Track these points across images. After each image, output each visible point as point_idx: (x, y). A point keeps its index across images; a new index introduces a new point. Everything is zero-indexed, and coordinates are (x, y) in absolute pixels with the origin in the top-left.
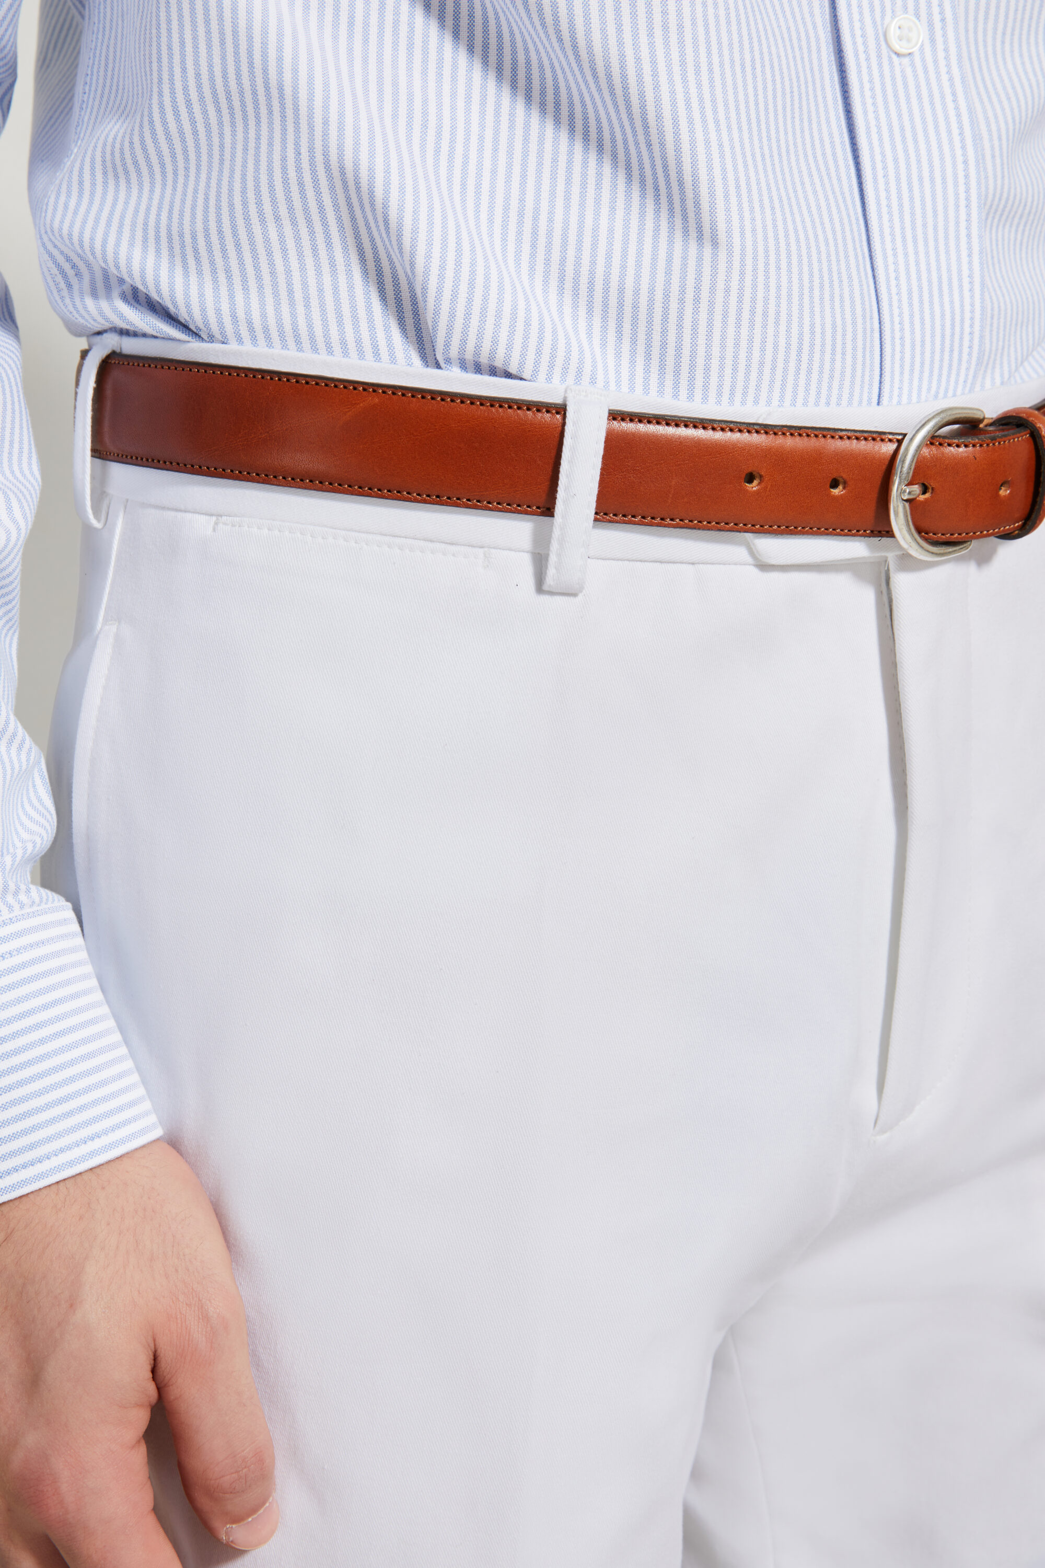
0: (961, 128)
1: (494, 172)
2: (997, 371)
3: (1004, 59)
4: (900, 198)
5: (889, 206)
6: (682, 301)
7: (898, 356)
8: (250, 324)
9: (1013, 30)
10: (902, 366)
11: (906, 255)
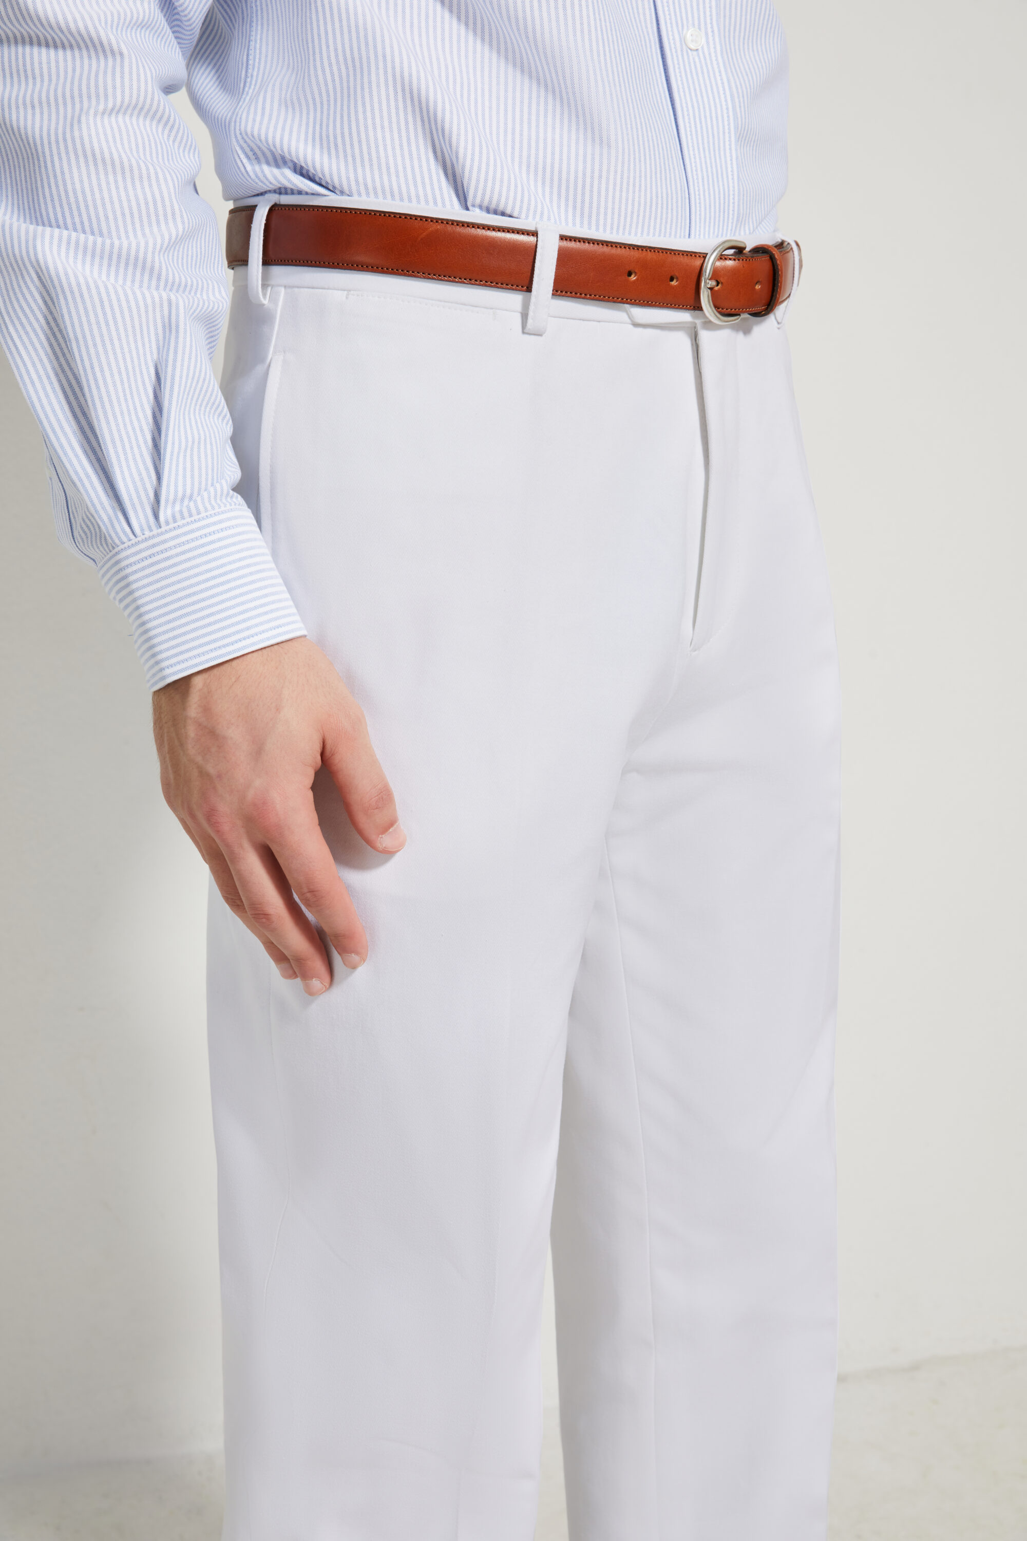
0: (724, 90)
1: (490, 108)
2: (747, 226)
3: (744, 53)
4: (696, 127)
5: (691, 131)
6: (592, 177)
7: (698, 213)
8: (366, 185)
9: (749, 37)
10: (700, 219)
11: (700, 158)
